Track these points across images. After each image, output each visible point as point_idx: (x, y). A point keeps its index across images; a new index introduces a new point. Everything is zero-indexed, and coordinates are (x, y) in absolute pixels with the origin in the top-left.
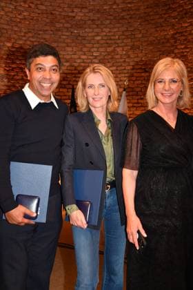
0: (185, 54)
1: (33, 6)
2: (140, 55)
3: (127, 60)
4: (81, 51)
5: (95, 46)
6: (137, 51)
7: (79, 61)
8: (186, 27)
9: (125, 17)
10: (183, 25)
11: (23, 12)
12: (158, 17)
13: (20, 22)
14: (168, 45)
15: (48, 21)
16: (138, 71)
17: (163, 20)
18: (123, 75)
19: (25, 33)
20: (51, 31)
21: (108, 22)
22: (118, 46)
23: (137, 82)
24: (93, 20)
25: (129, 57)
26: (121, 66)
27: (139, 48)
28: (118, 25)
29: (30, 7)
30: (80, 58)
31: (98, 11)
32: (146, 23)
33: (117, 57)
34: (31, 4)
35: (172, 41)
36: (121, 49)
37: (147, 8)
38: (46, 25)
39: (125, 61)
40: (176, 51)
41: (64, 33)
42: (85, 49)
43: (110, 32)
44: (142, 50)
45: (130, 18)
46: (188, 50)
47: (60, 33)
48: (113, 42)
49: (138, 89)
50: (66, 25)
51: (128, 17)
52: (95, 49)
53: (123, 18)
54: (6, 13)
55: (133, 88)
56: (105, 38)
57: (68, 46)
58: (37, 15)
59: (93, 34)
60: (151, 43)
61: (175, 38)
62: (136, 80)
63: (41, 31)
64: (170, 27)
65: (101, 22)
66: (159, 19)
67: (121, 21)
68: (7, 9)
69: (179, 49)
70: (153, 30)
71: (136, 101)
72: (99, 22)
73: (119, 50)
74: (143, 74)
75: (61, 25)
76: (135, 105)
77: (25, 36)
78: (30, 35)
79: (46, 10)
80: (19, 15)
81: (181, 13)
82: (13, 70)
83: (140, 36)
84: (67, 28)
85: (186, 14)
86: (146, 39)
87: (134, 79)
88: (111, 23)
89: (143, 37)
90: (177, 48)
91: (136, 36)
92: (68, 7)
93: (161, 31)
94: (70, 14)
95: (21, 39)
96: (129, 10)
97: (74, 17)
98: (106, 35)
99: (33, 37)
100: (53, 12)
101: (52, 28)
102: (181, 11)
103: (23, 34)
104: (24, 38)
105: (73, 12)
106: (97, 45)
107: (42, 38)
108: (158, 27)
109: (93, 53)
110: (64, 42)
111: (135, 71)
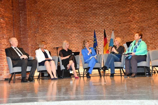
0: (134, 16)
1: (78, 4)
2: (117, 18)
3: (113, 20)
4: (96, 18)
5: (100, 16)
6: (116, 17)
7: (95, 22)
8: (134, 7)
9: (111, 5)
10: (132, 7)
11: (75, 7)
12: (123, 4)
13: (74, 10)
14: (128, 14)
15: (83, 9)
16: (117, 24)
17: (125, 5)
18: (112, 26)
19: (76, 14)
20: (85, 12)
21: (105, 7)
22: (109, 16)
23: (117, 28)
24: (99, 7)
25: (113, 19)
26: (111, 22)
27: (117, 16)
28: (109, 8)
29: (77, 5)
30: (95, 21)
31: (101, 4)
32: (119, 7)
33: (109, 19)
34: (77, 4)
35: (129, 12)
36: (110, 16)
37: (119, 2)
38: (83, 10)
39: (112, 21)
40: (131, 16)
41: (89, 13)
42: (97, 18)
43: (106, 11)
44: (118, 16)
45: (113, 5)
46: (135, 15)
47: (88, 13)
48: (107, 14)
49: (118, 30)
50: (90, 10)
51: (112, 5)
52: (101, 17)
53: (110, 6)
54: (70, 8)
55: (116, 30)
56: (104, 13)
57: (91, 17)
58: (79, 7)
59: (100, 12)
60: (121, 14)
61: (130, 11)
62: (117, 27)
63: (81, 12)
64: (128, 8)
65: (102, 7)
66: (123, 5)
67: (109, 7)
68: (70, 7)
69: (132, 15)
70: (122, 9)
71: (117, 35)
72: (102, 8)
73: (109, 17)
74: (119, 25)
75: (88, 10)
76: (117, 36)
77: (75, 15)
78: (77, 14)
79: (83, 5)
80: (74, 8)
81: (131, 3)
82: (72, 26)
83: (117, 11)
84: (90, 11)
85: (133, 3)
86: (119, 12)
87: (116, 27)
88: (106, 8)
89: (118, 12)
90: (131, 15)
91: (116, 12)
92: (90, 4)
93: (124, 9)
94: (91, 6)
95: (74, 16)
96: (112, 3)
97: (92, 7)
98: (104, 12)
99: (78, 15)
100: (85, 6)
101: (85, 11)
102: (131, 2)
103: (75, 14)
104: (75, 16)
105: (92, 5)
106: (101, 16)
107: (82, 15)
108: (123, 8)
109: (100, 18)
110: (89, 16)
111: (116, 24)
